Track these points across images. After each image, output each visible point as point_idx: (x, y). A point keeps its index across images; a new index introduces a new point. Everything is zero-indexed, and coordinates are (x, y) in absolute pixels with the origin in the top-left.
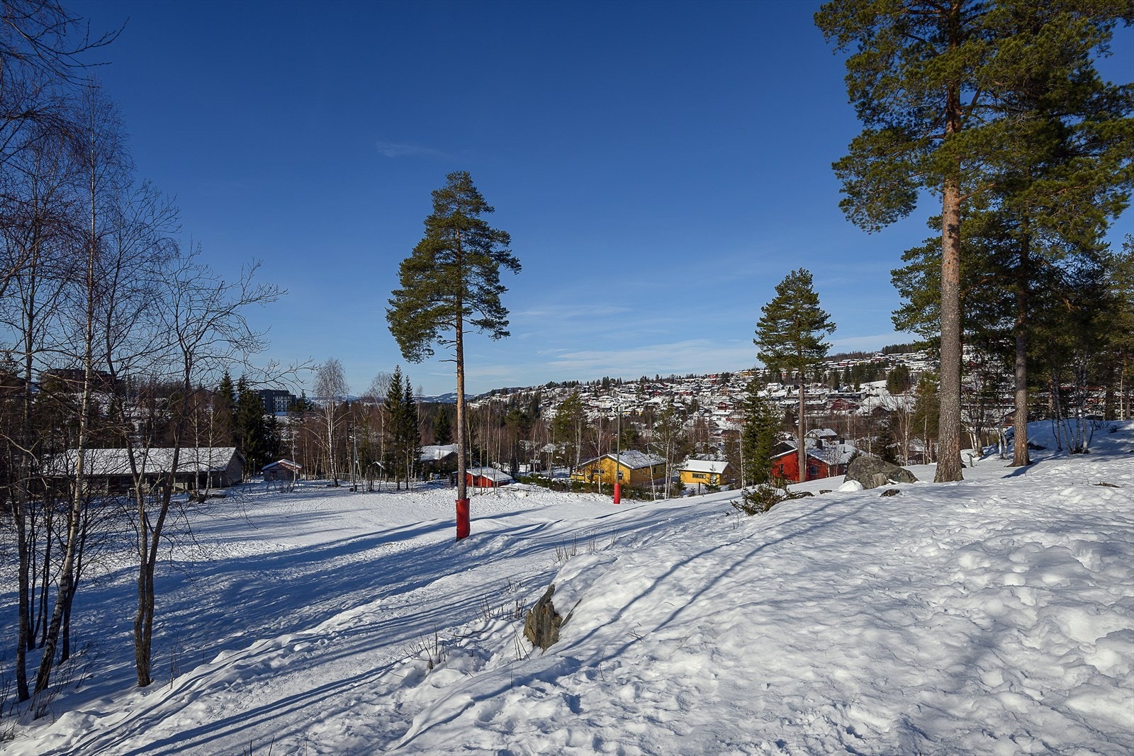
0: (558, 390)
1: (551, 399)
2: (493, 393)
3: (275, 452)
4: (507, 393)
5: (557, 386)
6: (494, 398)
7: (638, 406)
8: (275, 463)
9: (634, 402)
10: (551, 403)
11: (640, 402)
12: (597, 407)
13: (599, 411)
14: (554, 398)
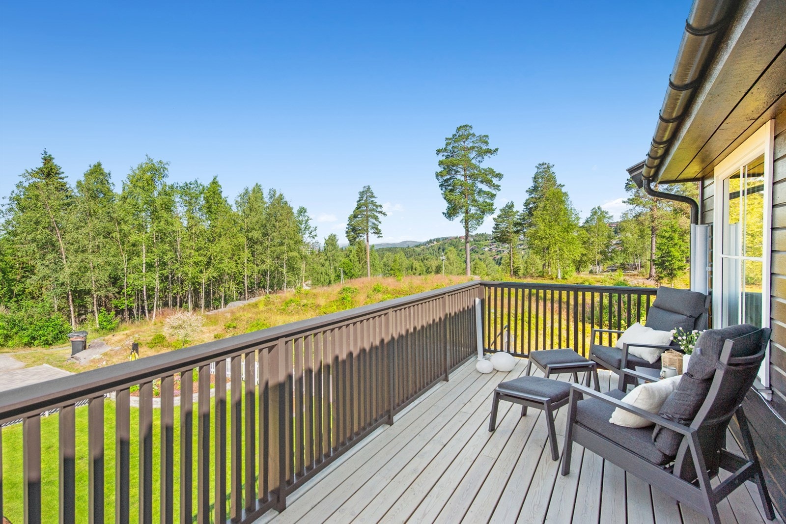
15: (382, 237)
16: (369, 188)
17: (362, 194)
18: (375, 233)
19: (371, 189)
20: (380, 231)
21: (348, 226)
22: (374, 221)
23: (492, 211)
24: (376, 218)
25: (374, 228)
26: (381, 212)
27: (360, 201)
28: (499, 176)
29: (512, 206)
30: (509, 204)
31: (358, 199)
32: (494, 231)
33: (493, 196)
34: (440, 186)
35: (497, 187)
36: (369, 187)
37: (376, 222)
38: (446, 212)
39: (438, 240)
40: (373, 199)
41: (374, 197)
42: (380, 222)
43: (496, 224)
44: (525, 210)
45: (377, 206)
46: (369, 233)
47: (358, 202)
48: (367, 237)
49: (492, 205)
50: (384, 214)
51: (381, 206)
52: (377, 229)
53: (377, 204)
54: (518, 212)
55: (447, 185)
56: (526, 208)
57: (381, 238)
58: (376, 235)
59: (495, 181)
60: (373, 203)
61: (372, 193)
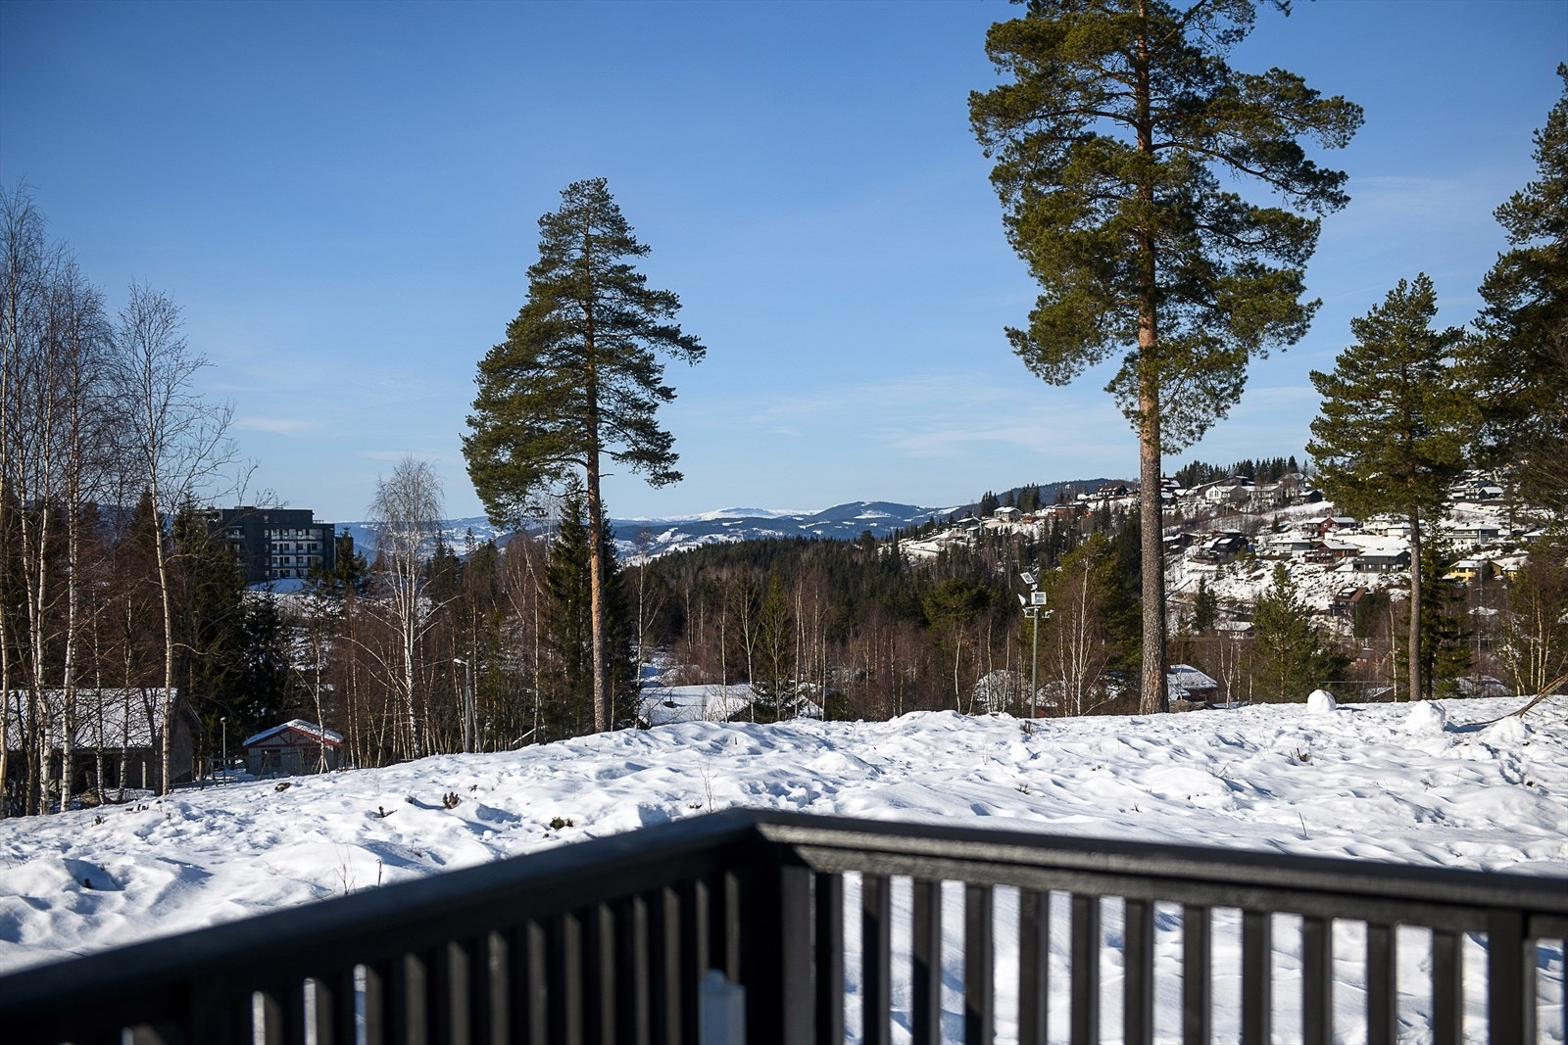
0: (1216, 494)
1: (1193, 524)
2: (990, 505)
3: (273, 702)
4: (1037, 504)
5: (1217, 477)
6: (991, 523)
7: (1508, 550)
8: (275, 730)
9: (1494, 533)
10: (1186, 541)
11: (1516, 534)
12: (1353, 552)
13: (1358, 567)
14: (1200, 521)
15: (677, 476)
16: (600, 195)
17: (557, 227)
18: (638, 456)
19: (613, 202)
20: (666, 439)
21: (476, 414)
22: (631, 385)
23: (1294, 320)
24: (644, 371)
25: (628, 424)
26: (670, 335)
27: (548, 264)
28: (1342, 116)
29: (1424, 303)
30: (1408, 292)
31: (536, 258)
32: (1318, 442)
33: (1296, 235)
34: (996, 176)
35: (1326, 185)
36: (599, 185)
37: (644, 395)
38: (1025, 327)
39: (1027, 500)
40: (627, 259)
41: (627, 245)
42: (667, 393)
43: (1327, 408)
44: (1491, 320)
45: (648, 299)
46: (602, 456)
47: (535, 271)
48: (594, 480)
49: (1294, 284)
50: (689, 344)
51: (669, 301)
52: (646, 428)
53: (647, 287)
54: (1454, 335)
55: (1038, 175)
56: (1496, 313)
57: (669, 486)
58: (645, 472)
59: (1316, 148)
60: (626, 283)
61: (619, 225)
